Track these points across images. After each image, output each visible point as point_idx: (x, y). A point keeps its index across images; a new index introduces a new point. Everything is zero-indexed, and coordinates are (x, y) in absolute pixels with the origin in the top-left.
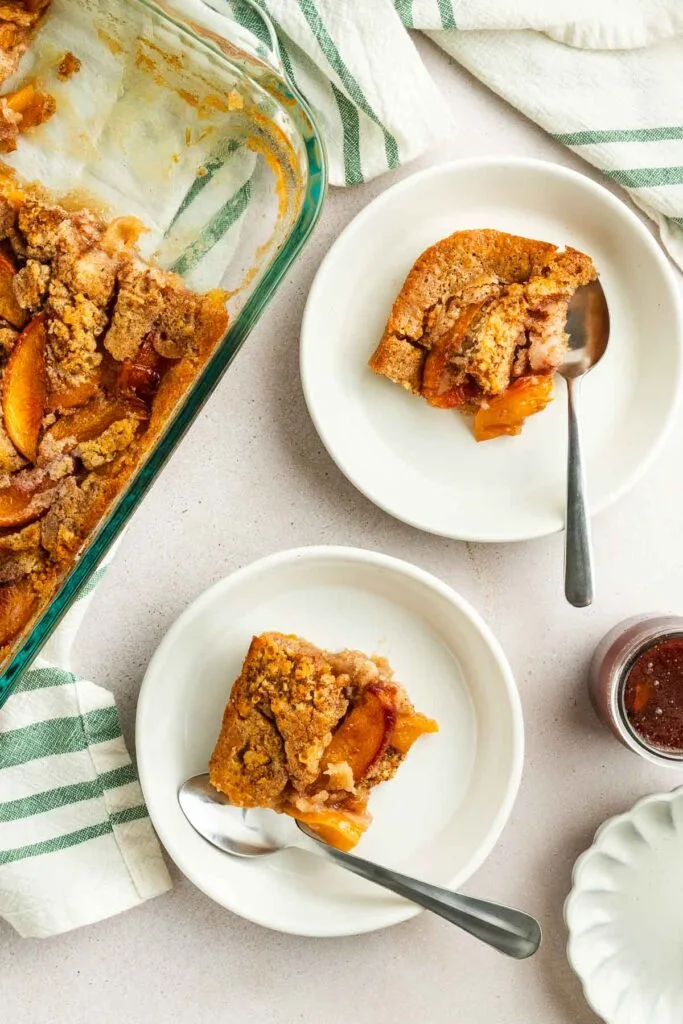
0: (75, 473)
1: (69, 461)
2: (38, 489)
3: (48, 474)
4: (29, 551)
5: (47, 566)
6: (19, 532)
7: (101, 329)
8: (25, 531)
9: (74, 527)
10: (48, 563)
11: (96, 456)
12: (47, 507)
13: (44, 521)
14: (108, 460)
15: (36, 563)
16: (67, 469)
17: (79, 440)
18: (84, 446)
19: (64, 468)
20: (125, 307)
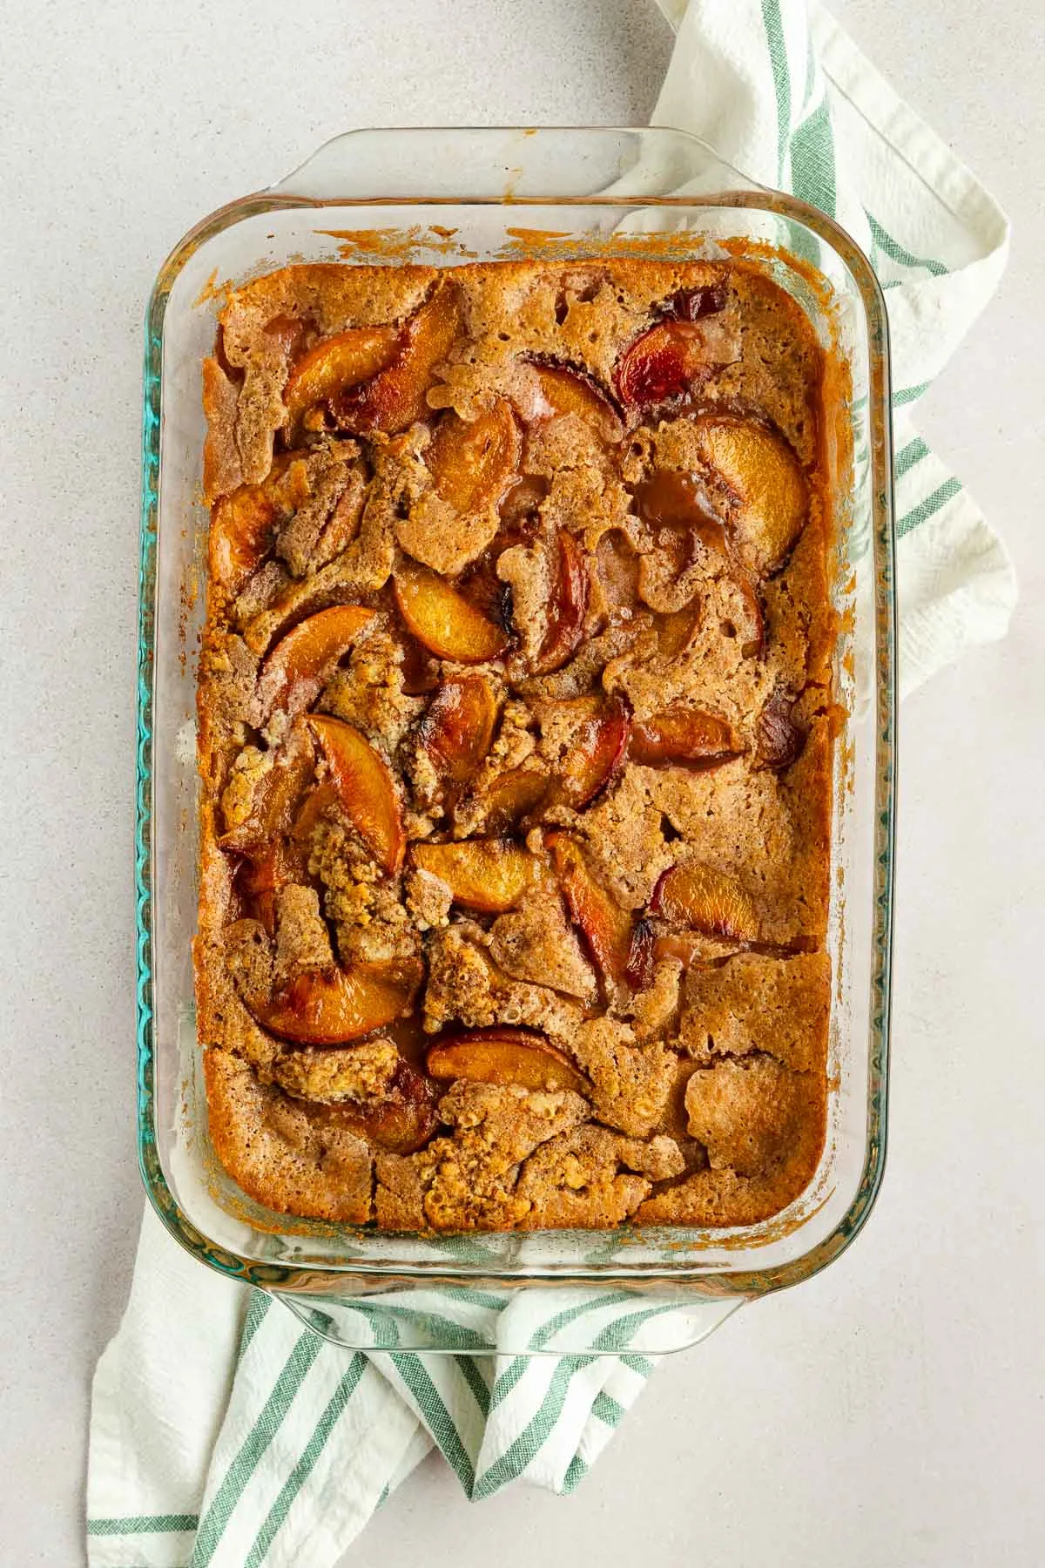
0: (258, 731)
1: (272, 739)
2: (287, 689)
3: (286, 713)
4: (252, 619)
5: (226, 617)
6: (273, 633)
7: (327, 902)
8: (268, 638)
9: (219, 673)
10: (225, 622)
11: (246, 764)
12: (262, 678)
13: (256, 661)
14: (232, 770)
15: (237, 612)
16: (269, 730)
17: (277, 768)
18: (268, 765)
19: (272, 730)
20: (316, 944)
